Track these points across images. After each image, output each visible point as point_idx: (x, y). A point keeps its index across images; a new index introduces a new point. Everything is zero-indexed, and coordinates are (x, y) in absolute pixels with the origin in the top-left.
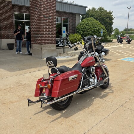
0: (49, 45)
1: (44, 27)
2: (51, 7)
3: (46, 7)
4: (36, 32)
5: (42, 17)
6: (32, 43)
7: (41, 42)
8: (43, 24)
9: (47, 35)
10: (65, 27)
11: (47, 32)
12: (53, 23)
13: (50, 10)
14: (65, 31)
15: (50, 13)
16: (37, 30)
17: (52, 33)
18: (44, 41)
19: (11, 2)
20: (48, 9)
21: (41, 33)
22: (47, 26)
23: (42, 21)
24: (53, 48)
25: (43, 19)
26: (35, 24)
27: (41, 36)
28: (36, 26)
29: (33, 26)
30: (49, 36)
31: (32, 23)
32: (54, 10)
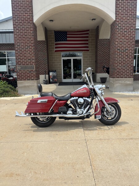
0: (124, 78)
1: (117, 61)
2: (128, 40)
4: (112, 66)
5: (116, 51)
7: (114, 76)
9: (121, 68)
11: (122, 65)
12: (130, 56)
13: (126, 43)
15: (126, 46)
17: (128, 67)
18: (117, 74)
20: (124, 41)
23: (116, 54)
24: (128, 82)
25: (118, 53)
27: (115, 70)
30: (123, 70)
32: (132, 41)
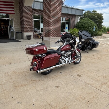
1: (52, 25)
2: (58, 10)
3: (55, 10)
4: (47, 28)
5: (51, 18)
6: (44, 36)
7: (50, 36)
8: (51, 22)
10: (68, 25)
11: (55, 28)
12: (59, 22)
13: (57, 12)
14: (67, 28)
15: (57, 15)
16: (47, 27)
17: (58, 29)
18: (52, 35)
19: (31, 7)
20: (56, 11)
21: (50, 29)
22: (55, 24)
25: (52, 19)
26: (46, 23)
27: (50, 31)
28: (47, 24)
29: (45, 24)
30: (56, 31)
31: (44, 22)
32: (60, 12)
